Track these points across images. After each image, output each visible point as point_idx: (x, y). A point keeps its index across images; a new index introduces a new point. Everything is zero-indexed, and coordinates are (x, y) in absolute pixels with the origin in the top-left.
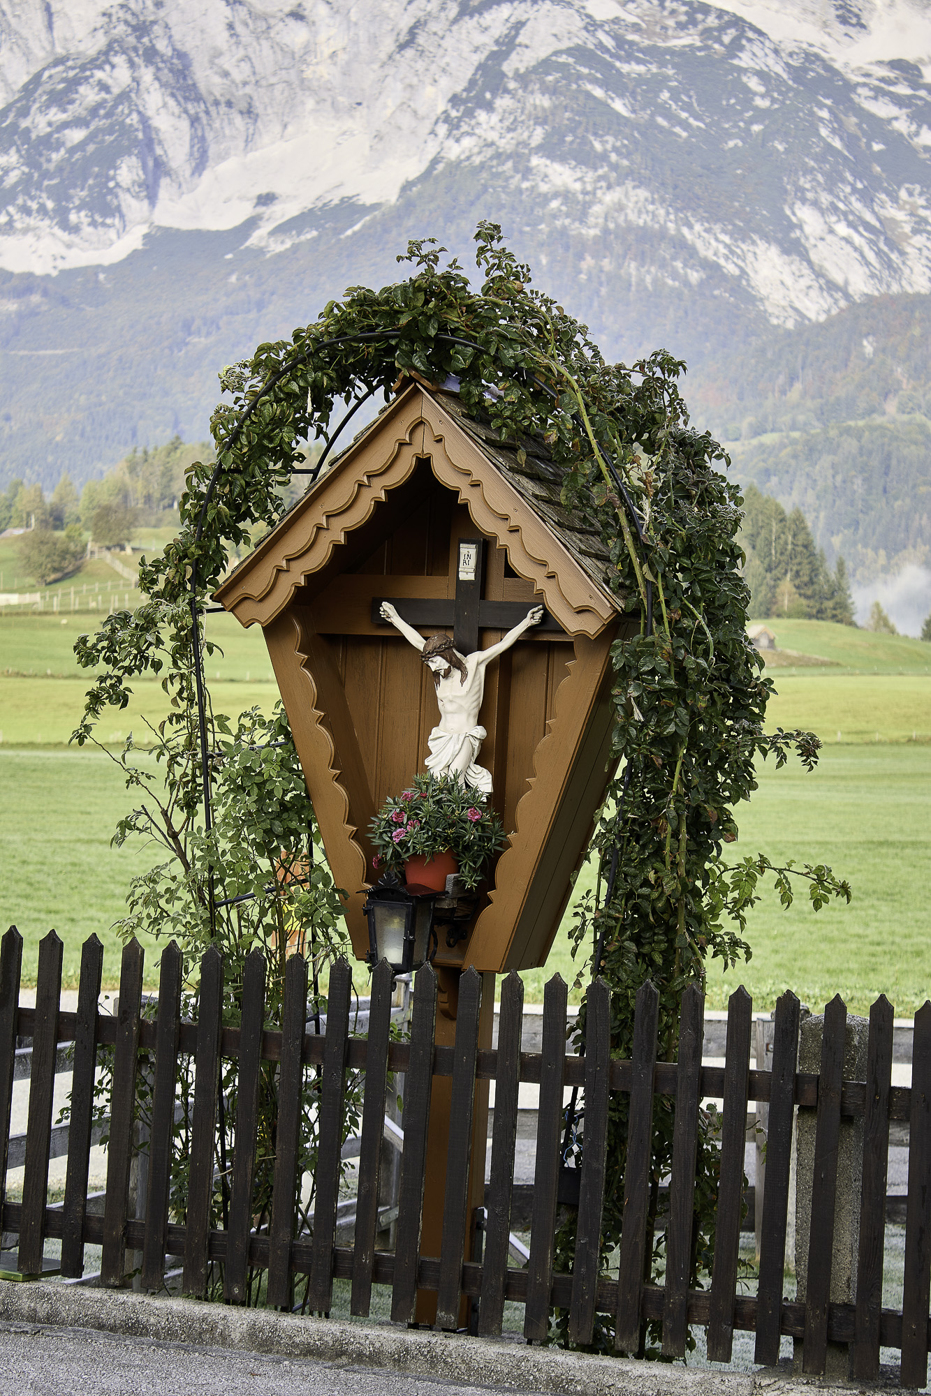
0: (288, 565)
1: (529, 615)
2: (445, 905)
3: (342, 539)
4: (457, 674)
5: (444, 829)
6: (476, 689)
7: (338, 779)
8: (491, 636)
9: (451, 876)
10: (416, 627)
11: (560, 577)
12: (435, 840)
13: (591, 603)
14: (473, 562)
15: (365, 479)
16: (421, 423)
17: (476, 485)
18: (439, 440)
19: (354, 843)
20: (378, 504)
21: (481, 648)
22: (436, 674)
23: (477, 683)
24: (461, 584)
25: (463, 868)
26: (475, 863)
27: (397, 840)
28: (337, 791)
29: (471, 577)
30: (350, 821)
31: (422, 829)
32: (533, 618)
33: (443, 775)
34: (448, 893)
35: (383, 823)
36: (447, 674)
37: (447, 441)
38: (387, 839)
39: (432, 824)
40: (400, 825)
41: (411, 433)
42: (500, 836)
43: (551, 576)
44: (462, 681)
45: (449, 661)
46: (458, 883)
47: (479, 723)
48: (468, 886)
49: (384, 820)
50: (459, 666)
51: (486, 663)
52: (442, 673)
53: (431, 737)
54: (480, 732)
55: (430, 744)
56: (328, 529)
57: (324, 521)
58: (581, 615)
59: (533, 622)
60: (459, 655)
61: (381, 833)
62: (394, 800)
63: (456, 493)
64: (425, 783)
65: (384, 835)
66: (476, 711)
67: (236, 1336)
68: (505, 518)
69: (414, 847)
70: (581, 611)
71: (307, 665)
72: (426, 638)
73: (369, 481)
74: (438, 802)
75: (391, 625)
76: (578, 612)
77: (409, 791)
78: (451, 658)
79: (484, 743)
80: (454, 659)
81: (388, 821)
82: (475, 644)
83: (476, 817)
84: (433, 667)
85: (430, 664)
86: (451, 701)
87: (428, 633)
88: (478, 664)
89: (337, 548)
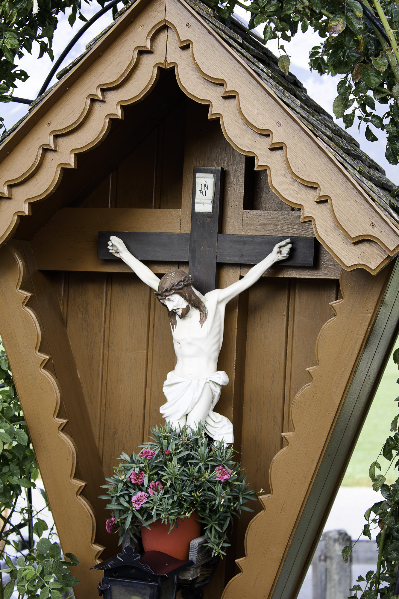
0: (10, 192)
1: (276, 249)
2: (189, 576)
3: (71, 162)
4: (195, 314)
5: (190, 492)
6: (217, 330)
7: (64, 429)
8: (229, 273)
9: (196, 542)
10: (147, 263)
11: (335, 201)
12: (181, 506)
13: (375, 232)
14: (210, 193)
15: (99, 94)
16: (164, 27)
17: (230, 96)
18: (186, 46)
19: (82, 501)
20: (113, 122)
21: (218, 285)
22: (173, 314)
23: (217, 324)
24: (196, 216)
25: (208, 532)
26: (221, 526)
27: (138, 507)
28: (63, 442)
29: (208, 208)
30: (77, 475)
31: (167, 492)
32: (280, 252)
33: (182, 426)
34: (192, 563)
35: (120, 485)
36: (185, 314)
37: (196, 48)
38: (126, 504)
39: (178, 487)
40: (140, 487)
41: (153, 39)
42: (248, 495)
43: (323, 201)
44: (202, 321)
45: (189, 300)
46: (204, 550)
47: (220, 368)
48: (214, 554)
49: (121, 481)
50: (198, 305)
51: (226, 302)
52: (180, 312)
53: (166, 383)
54: (222, 378)
55: (165, 390)
56: (55, 151)
57: (50, 141)
58: (359, 246)
59: (280, 257)
60: (197, 293)
61: (118, 497)
62: (131, 458)
63: (206, 108)
64: (165, 437)
65: (122, 499)
66: (216, 355)
68: (266, 134)
69: (158, 515)
70: (359, 241)
71: (29, 303)
72: (160, 276)
73: (103, 96)
74: (184, 461)
75: (120, 262)
76: (355, 244)
77: (147, 447)
78: (190, 297)
79: (224, 389)
80: (193, 297)
81: (125, 483)
82: (213, 281)
83: (226, 477)
84: (171, 306)
85: (167, 303)
86: (190, 344)
87: (162, 270)
88: (219, 303)
89: (66, 172)
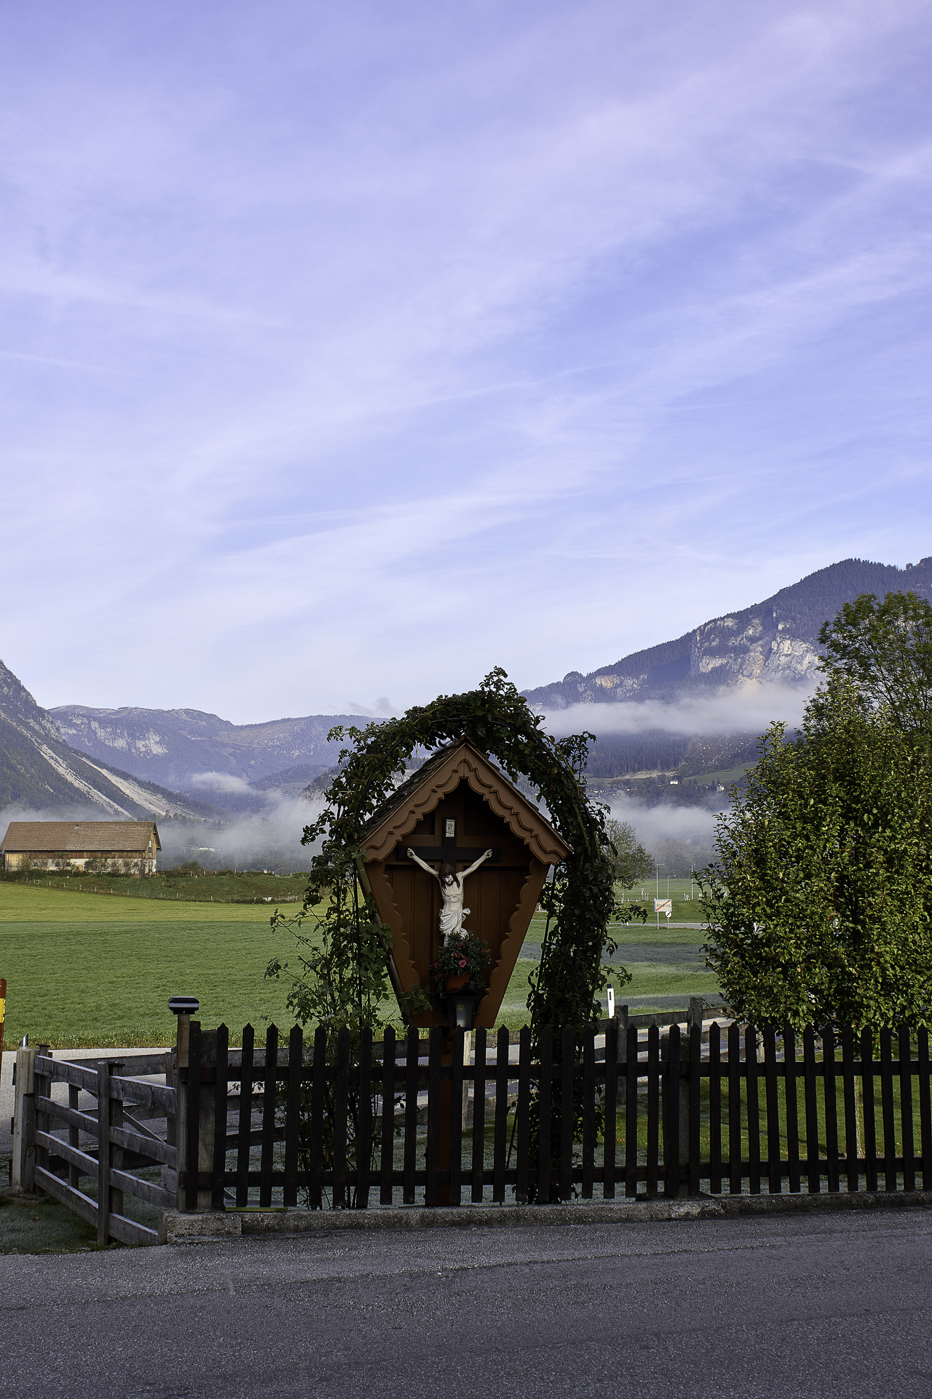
67: (413, 1223)
